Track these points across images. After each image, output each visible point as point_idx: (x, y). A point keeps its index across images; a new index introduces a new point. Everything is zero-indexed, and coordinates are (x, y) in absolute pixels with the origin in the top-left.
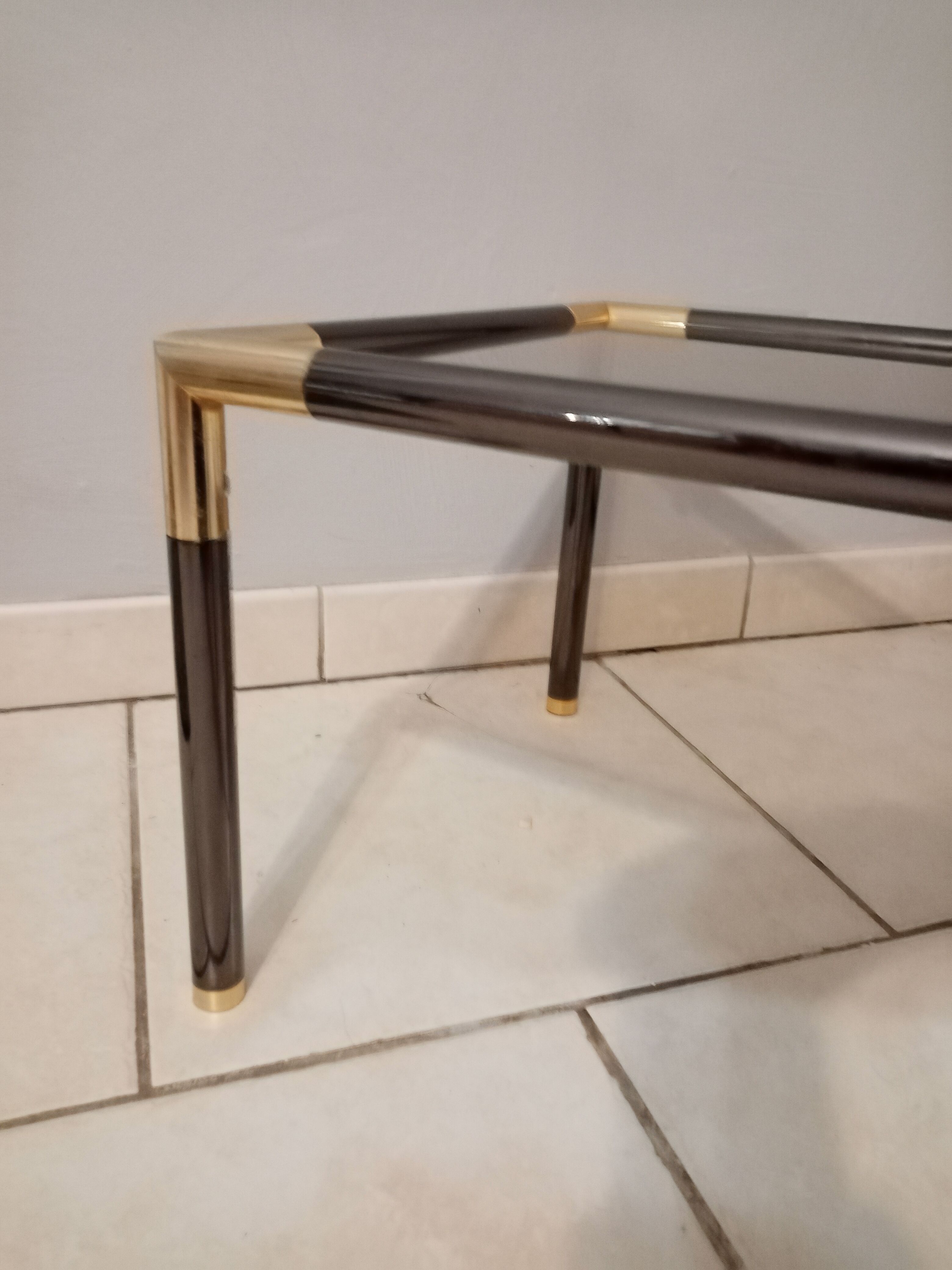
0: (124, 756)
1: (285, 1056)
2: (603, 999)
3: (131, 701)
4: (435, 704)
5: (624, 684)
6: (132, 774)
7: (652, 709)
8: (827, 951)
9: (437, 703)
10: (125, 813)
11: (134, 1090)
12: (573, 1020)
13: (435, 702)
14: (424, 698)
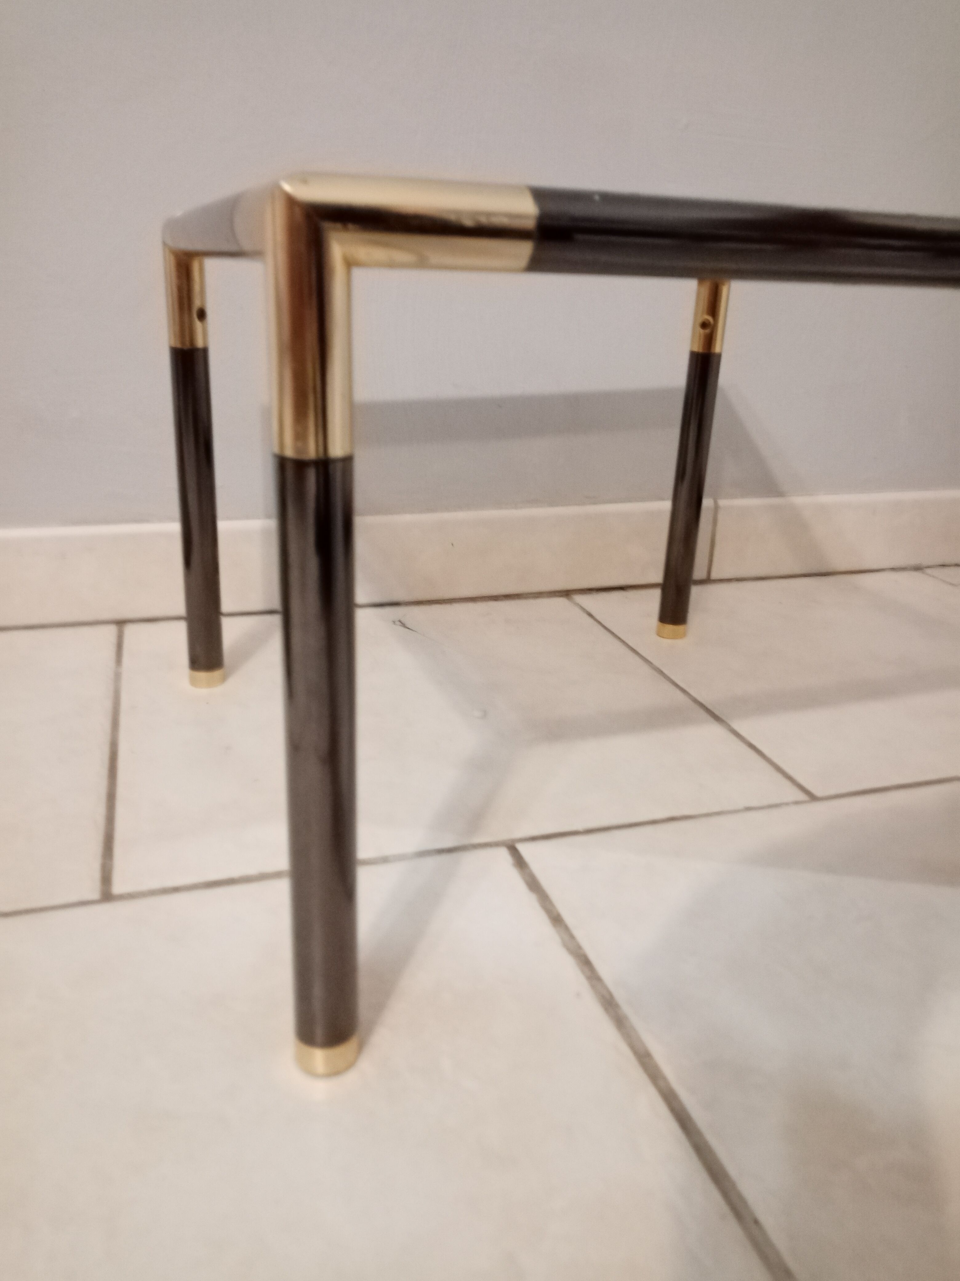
0: (112, 663)
1: (235, 873)
2: (534, 839)
3: (121, 623)
4: (408, 628)
5: (590, 615)
6: (117, 677)
7: (613, 633)
8: (748, 809)
9: (409, 627)
10: (108, 704)
11: (96, 896)
12: (503, 854)
13: (407, 626)
14: (398, 623)
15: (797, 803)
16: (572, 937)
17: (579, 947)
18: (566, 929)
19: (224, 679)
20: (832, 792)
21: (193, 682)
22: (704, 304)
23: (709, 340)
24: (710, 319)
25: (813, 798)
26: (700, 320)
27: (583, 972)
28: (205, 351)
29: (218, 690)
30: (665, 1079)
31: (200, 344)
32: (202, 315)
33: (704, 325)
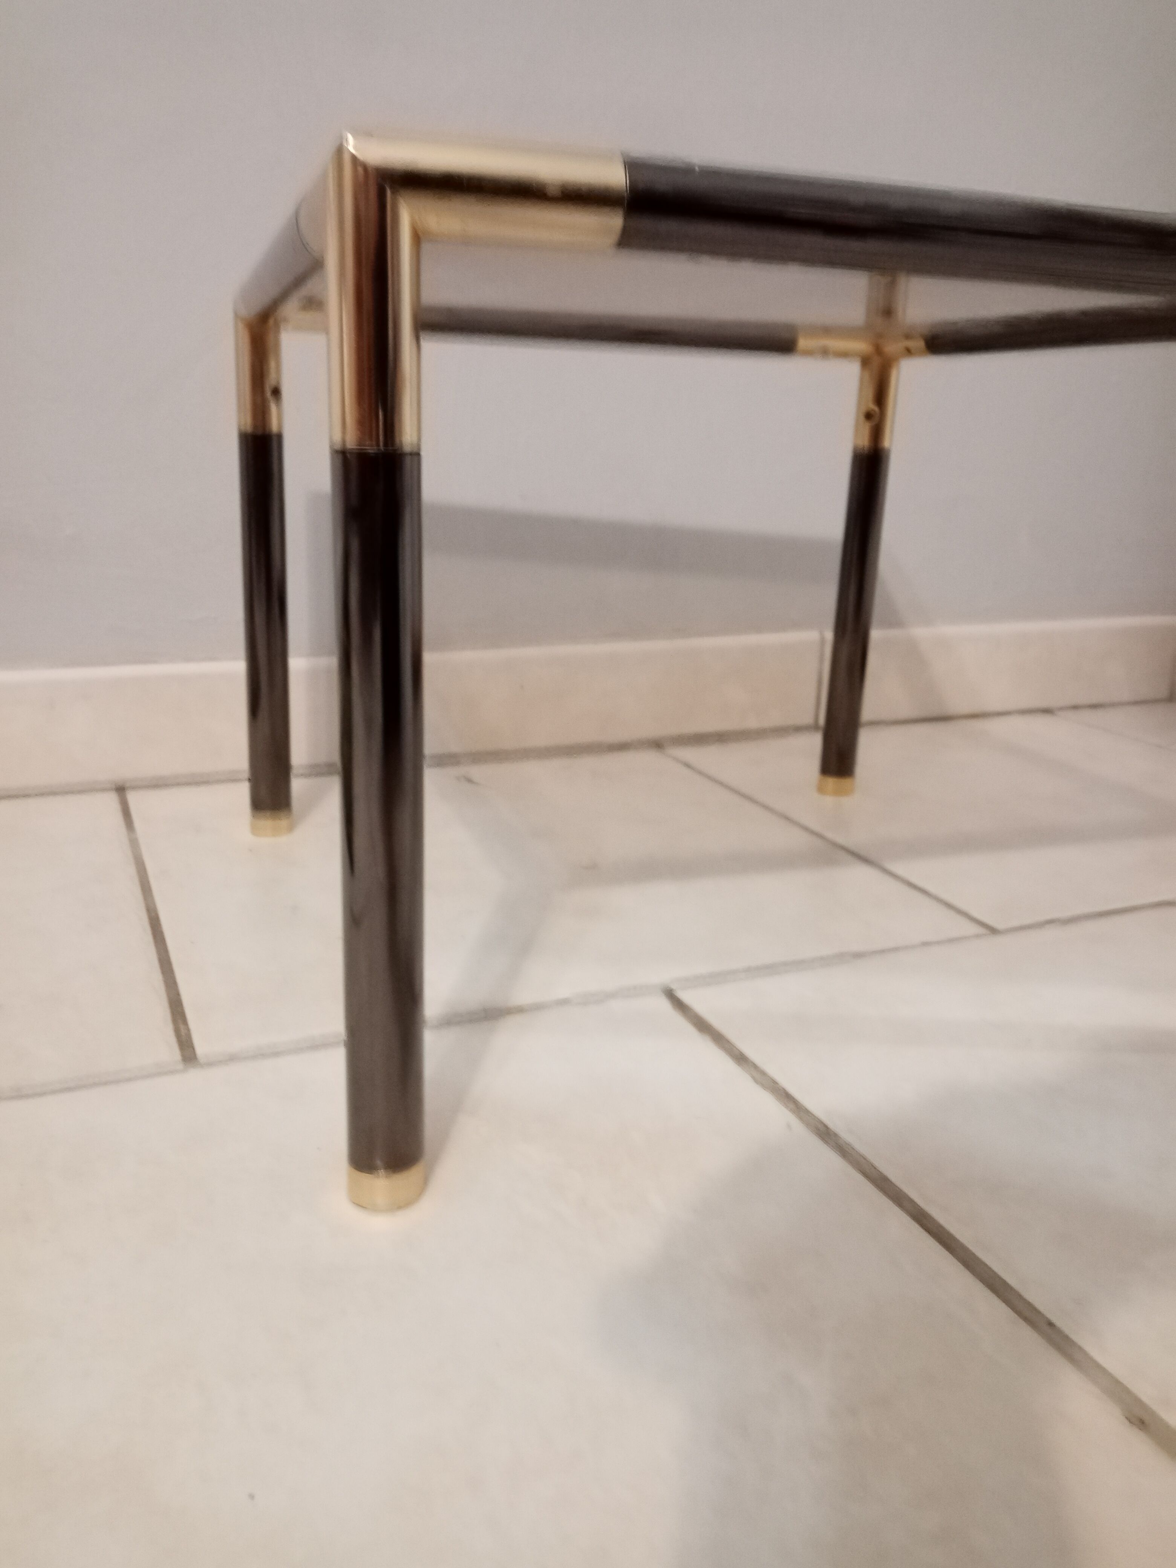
3: (120, 789)
4: (477, 784)
5: (688, 766)
7: (721, 782)
8: (926, 944)
9: (479, 783)
11: (176, 1063)
13: (476, 782)
14: (463, 779)
15: (977, 936)
16: (763, 1073)
17: (775, 1082)
18: (755, 1067)
19: (291, 829)
20: (1015, 923)
21: (255, 831)
22: (870, 393)
23: (877, 433)
24: (876, 409)
25: (993, 931)
26: (864, 409)
27: (787, 1107)
28: (280, 437)
29: (284, 840)
30: (912, 1201)
31: (274, 428)
32: (276, 392)
33: (868, 416)
